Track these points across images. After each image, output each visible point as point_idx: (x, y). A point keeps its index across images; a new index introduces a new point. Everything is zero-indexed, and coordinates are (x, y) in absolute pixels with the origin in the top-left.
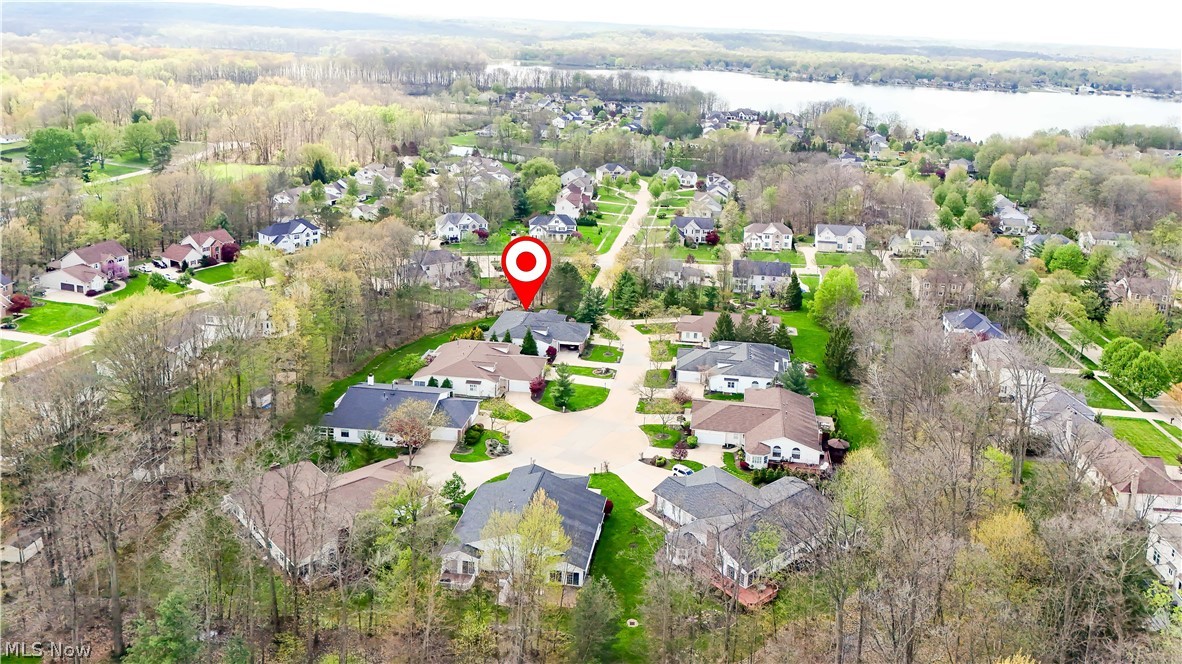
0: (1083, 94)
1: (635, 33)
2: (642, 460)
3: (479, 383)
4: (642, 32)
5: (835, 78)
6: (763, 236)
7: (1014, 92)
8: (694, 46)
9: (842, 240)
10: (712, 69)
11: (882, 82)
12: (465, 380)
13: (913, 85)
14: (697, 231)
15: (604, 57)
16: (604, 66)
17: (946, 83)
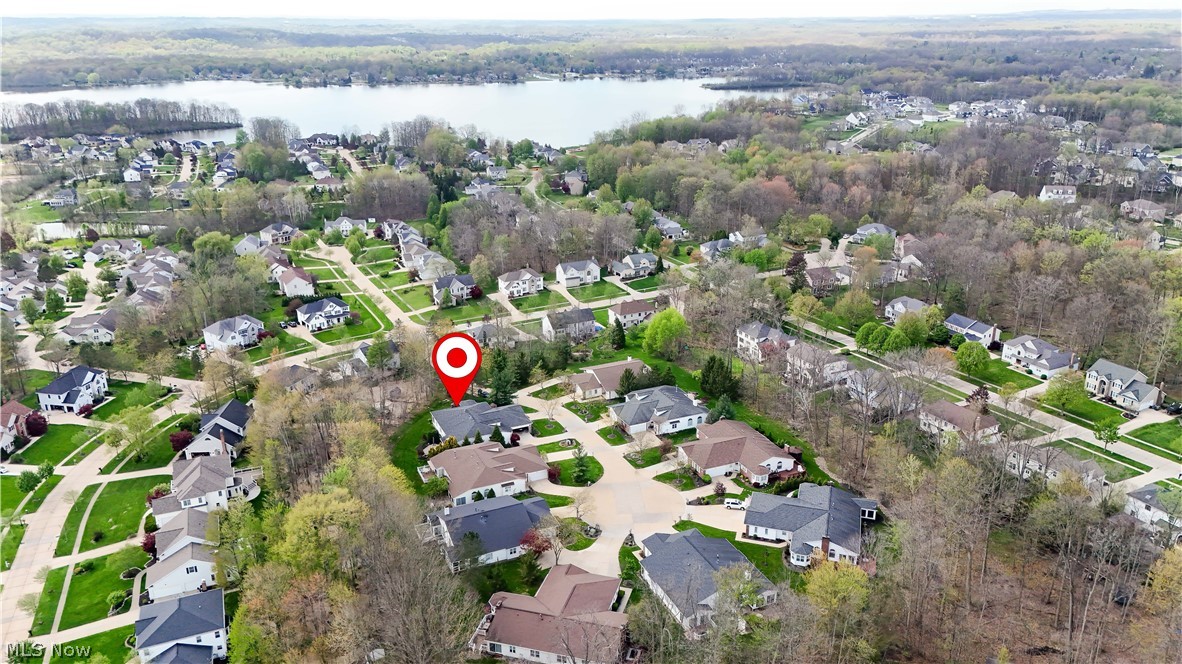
0: (570, 80)
1: (76, 35)
2: (690, 503)
3: (513, 484)
4: (85, 33)
5: (349, 81)
6: (521, 283)
7: (515, 83)
8: (156, 48)
9: (582, 274)
10: (205, 78)
11: (398, 81)
12: (500, 485)
13: (426, 82)
14: (462, 289)
15: (66, 73)
16: (73, 84)
17: (456, 77)
